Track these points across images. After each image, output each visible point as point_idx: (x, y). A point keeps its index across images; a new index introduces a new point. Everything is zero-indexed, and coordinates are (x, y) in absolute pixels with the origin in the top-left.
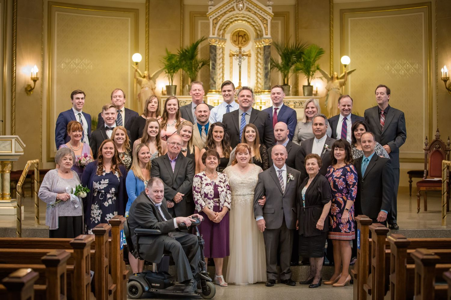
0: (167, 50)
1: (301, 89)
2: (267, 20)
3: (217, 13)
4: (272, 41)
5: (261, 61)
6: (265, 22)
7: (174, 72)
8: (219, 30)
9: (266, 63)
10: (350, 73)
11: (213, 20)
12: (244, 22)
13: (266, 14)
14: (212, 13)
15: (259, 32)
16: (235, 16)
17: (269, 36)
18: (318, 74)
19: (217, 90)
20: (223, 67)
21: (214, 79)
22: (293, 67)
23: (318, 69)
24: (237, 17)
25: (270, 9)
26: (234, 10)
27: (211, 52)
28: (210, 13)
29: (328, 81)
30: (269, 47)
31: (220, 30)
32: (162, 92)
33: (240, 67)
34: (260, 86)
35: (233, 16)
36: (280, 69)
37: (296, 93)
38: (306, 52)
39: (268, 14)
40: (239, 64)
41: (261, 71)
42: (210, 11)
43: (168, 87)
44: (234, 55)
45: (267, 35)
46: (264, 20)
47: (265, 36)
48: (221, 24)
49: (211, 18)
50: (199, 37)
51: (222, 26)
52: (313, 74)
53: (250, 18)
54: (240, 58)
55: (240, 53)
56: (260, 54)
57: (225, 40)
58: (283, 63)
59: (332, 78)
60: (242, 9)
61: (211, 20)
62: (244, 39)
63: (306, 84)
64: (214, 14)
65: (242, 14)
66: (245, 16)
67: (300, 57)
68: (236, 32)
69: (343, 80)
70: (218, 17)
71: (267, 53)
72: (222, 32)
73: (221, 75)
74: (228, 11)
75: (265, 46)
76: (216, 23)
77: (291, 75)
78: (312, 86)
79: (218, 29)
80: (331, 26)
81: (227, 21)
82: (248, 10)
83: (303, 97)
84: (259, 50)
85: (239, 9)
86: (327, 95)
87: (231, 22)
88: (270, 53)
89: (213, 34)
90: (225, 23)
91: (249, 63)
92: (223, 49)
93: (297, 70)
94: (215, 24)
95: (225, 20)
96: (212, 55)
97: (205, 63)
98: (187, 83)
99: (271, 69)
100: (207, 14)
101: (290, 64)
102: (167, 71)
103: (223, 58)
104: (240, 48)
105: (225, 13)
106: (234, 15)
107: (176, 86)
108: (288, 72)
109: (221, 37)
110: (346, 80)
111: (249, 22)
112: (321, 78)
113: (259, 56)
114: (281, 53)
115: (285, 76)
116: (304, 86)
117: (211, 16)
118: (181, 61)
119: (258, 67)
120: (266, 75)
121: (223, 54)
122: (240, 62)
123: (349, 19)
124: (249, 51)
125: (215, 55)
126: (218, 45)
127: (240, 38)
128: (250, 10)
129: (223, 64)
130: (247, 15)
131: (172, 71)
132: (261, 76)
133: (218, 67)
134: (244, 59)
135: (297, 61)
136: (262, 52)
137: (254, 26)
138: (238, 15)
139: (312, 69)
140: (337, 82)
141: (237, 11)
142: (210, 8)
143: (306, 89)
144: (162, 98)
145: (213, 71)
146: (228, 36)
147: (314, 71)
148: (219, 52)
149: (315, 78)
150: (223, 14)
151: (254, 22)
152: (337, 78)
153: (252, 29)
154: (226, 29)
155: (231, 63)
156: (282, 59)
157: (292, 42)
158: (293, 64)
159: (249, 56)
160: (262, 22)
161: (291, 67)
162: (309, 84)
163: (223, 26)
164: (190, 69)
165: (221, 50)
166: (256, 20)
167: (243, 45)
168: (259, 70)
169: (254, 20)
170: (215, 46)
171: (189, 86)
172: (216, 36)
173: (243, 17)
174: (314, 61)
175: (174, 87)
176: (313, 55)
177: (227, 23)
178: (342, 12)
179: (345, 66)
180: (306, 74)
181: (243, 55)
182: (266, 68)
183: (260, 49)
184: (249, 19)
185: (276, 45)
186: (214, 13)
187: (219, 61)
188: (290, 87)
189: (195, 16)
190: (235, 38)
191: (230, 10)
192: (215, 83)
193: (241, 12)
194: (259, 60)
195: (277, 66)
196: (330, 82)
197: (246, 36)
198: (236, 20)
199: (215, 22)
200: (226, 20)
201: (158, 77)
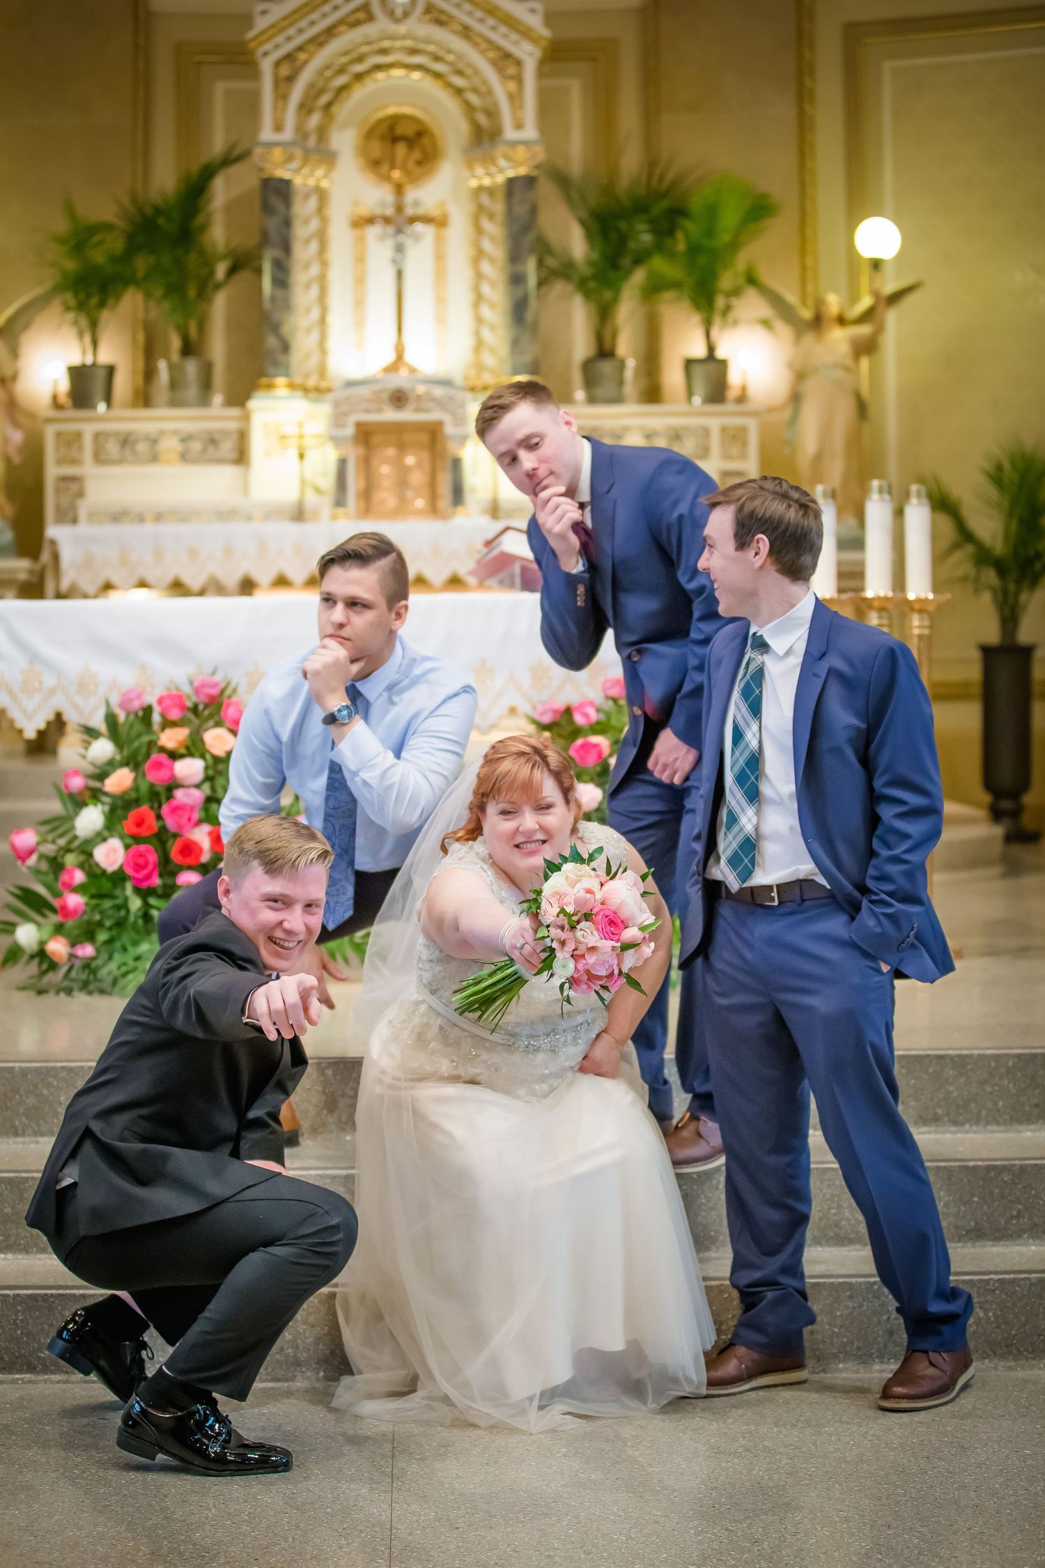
0: (70, 210)
1: (673, 377)
2: (518, 63)
3: (291, 31)
4: (540, 154)
5: (495, 248)
6: (512, 70)
7: (102, 304)
8: (305, 108)
9: (515, 257)
10: (895, 298)
11: (277, 64)
12: (416, 75)
13: (514, 36)
14: (271, 32)
15: (483, 120)
16: (375, 47)
17: (530, 132)
18: (751, 305)
19: (298, 380)
20: (323, 320)
21: (285, 330)
22: (639, 277)
23: (752, 280)
24: (384, 52)
25: (533, 11)
26: (370, 18)
27: (267, 208)
28: (262, 33)
29: (799, 335)
30: (529, 181)
31: (310, 112)
32: (55, 398)
33: (399, 274)
34: (489, 360)
35: (364, 49)
36: (583, 286)
37: (652, 394)
38: (696, 203)
39: (526, 33)
40: (394, 261)
41: (497, 294)
42: (261, 23)
43: (79, 375)
44: (370, 221)
45: (519, 126)
46: (505, 60)
47: (510, 134)
48: (311, 86)
49: (266, 54)
50: (218, 144)
51: (314, 92)
52: (728, 308)
53: (441, 53)
54: (399, 231)
55: (399, 208)
56: (491, 216)
57: (329, 158)
58: (595, 256)
59: (818, 323)
60: (406, 14)
61: (266, 66)
62: (417, 155)
63: (699, 351)
64: (279, 39)
65: (404, 37)
66: (420, 46)
67: (670, 232)
68: (380, 122)
69: (865, 330)
70: (300, 48)
71: (521, 210)
72: (315, 120)
73: (315, 314)
74: (341, 22)
75: (511, 182)
76: (291, 79)
77: (627, 314)
78: (723, 363)
79: (302, 106)
80: (803, 97)
81: (341, 71)
82: (435, 14)
83: (683, 407)
84: (485, 200)
85: (391, 14)
86: (795, 398)
87: (359, 77)
88: (533, 211)
89: (278, 128)
90: (329, 79)
91: (440, 257)
92: (322, 195)
93: (654, 289)
94: (284, 83)
95: (327, 67)
96: (273, 223)
97: (243, 263)
98: (166, 356)
99: (541, 283)
100: (251, 34)
101: (626, 262)
102: (72, 302)
103: (322, 237)
104: (399, 189)
105: (330, 32)
106: (368, 43)
107: (111, 370)
108: (615, 300)
109: (312, 142)
110: (880, 329)
111: (437, 75)
112: (766, 324)
113: (487, 225)
114: (584, 214)
115: (604, 314)
116: (689, 363)
117: (268, 47)
118: (132, 249)
119: (479, 276)
120: (519, 311)
121: (324, 220)
122: (400, 249)
123: (887, 66)
124: (442, 204)
125: (287, 223)
126: (302, 178)
127: (401, 150)
128: (443, 18)
129: (324, 264)
130: (428, 42)
131: (94, 301)
132: (496, 313)
133: (301, 277)
134: (417, 238)
135: (659, 247)
136: (499, 207)
137: (459, 91)
138: (386, 44)
139: (726, 281)
140: (839, 339)
141: (382, 24)
142: (264, 12)
143: (698, 372)
144: (49, 420)
145: (280, 293)
146: (345, 140)
147: (736, 292)
148: (303, 209)
149: (735, 323)
150: (322, 39)
151: (459, 73)
152: (841, 321)
153: (451, 105)
154: (334, 109)
155: (360, 258)
156: (589, 235)
157: (630, 163)
158: (639, 261)
159: (439, 222)
160: (500, 70)
161: (628, 273)
162: (711, 349)
163: (321, 92)
164: (175, 290)
165: (313, 203)
166: (469, 65)
167: (414, 179)
168: (486, 289)
169: (461, 66)
170: (287, 183)
171: (171, 367)
172: (288, 134)
173: (413, 51)
174: (735, 246)
175: (101, 375)
176: (729, 219)
177: (341, 80)
178: (854, 34)
179: (876, 264)
180: (697, 306)
181: (413, 220)
182: (516, 279)
183: (491, 191)
184: (437, 58)
185: (562, 180)
186: (282, 30)
187: (303, 252)
188: (622, 365)
189: (198, 63)
190: (376, 149)
191: (352, 19)
192: (286, 347)
193: (402, 29)
194: (487, 245)
195: (565, 271)
196: (809, 339)
197: (425, 141)
198: (378, 68)
199: (285, 71)
200: (336, 68)
201: (27, 326)
